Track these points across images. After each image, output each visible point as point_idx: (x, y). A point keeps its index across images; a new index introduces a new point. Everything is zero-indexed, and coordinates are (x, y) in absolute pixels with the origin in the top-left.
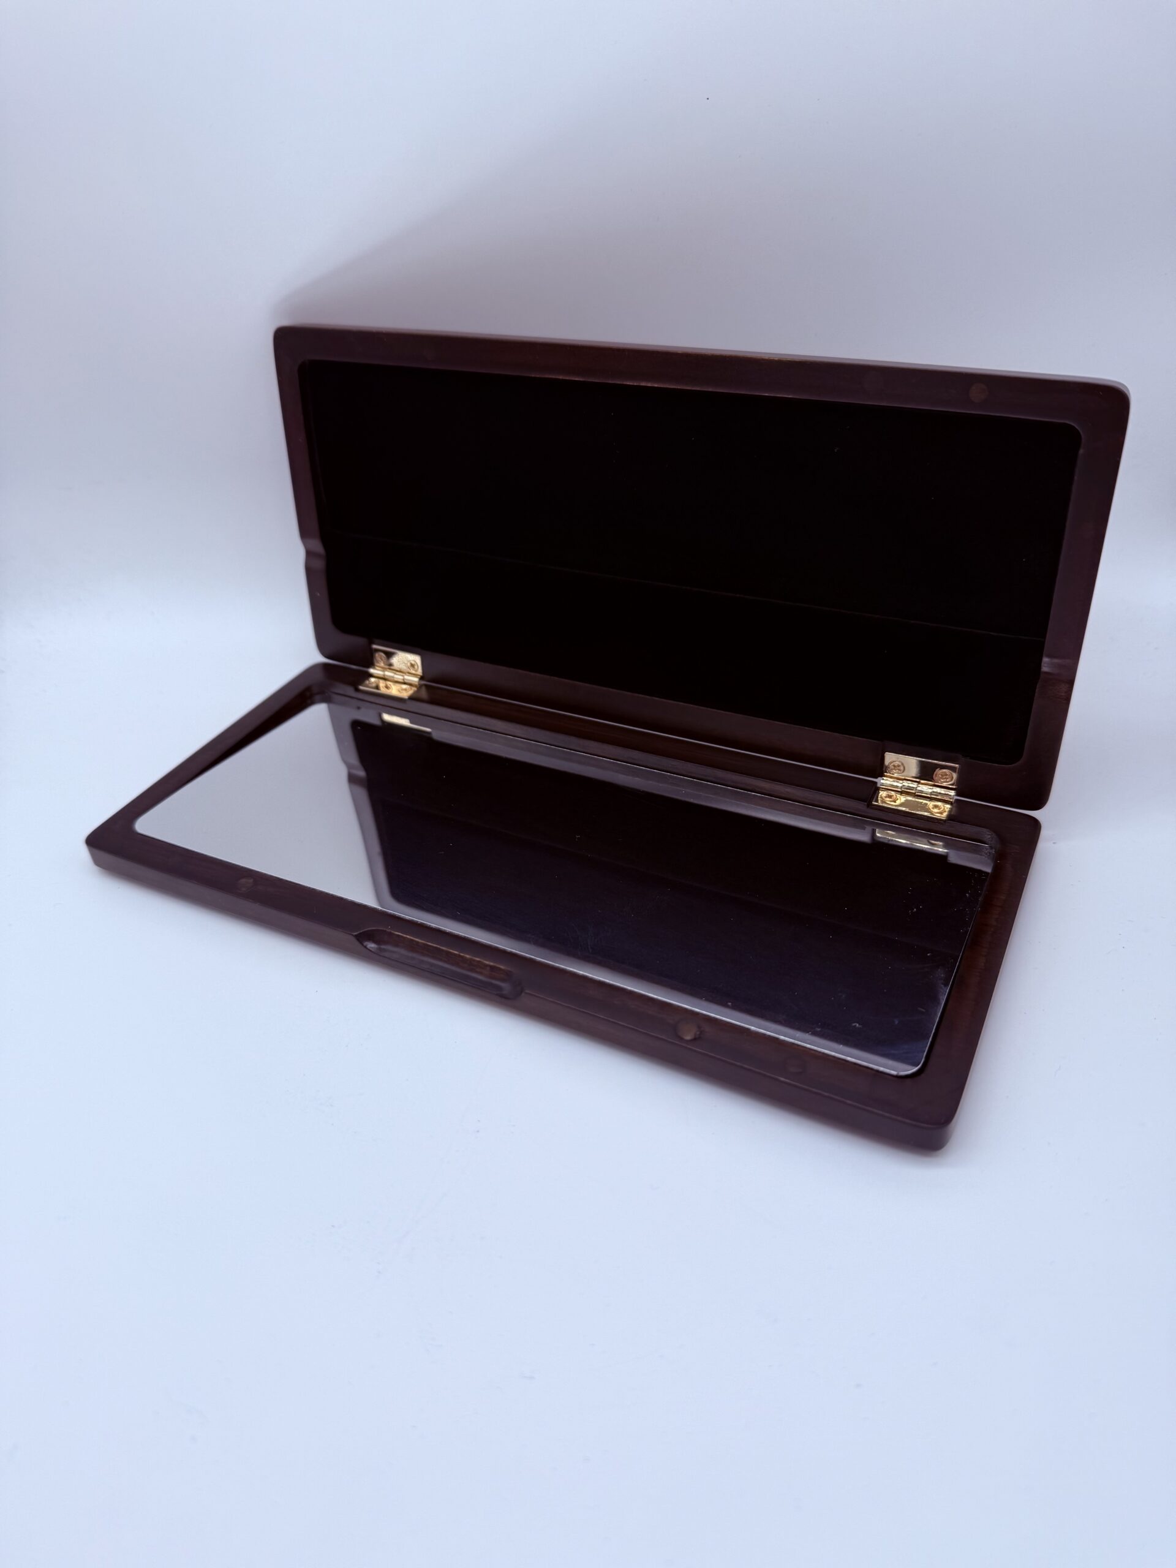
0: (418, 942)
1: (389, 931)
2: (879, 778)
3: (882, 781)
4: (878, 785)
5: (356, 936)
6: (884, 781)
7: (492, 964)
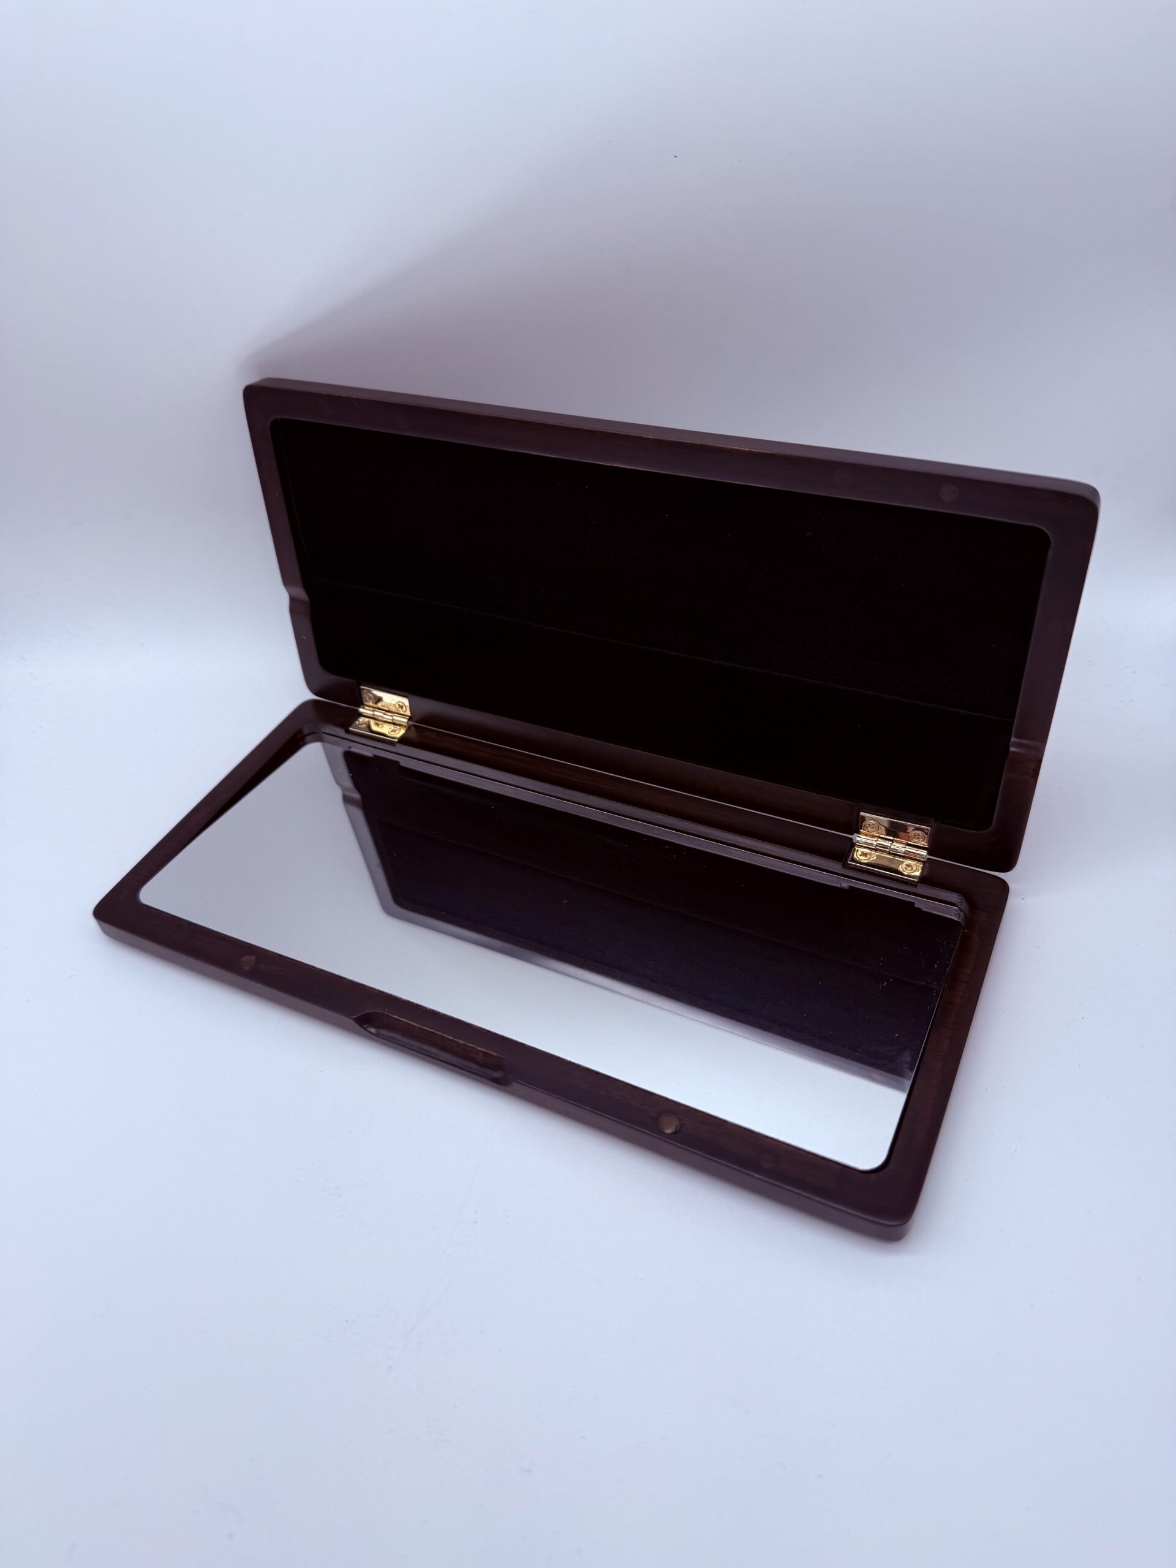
0: (414, 1026)
1: (386, 1013)
2: (855, 834)
3: (858, 838)
4: (854, 841)
5: (355, 1020)
6: (861, 838)
7: (484, 1050)
